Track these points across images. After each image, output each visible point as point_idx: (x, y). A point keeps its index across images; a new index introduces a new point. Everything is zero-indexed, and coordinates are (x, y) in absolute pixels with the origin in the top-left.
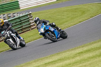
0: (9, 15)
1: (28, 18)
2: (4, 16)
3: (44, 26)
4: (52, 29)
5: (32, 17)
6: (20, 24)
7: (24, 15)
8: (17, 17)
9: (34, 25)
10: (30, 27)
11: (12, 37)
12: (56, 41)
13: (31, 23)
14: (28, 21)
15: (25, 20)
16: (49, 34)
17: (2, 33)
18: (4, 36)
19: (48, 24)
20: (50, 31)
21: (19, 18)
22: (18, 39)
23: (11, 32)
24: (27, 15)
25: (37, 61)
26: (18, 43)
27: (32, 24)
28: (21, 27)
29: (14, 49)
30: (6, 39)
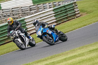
0: (54, 4)
1: (73, 7)
2: (50, 4)
3: (42, 28)
4: (50, 32)
5: (76, 6)
6: (66, 12)
7: (69, 3)
8: (63, 5)
9: (79, 13)
10: (75, 15)
11: (20, 37)
12: (54, 44)
13: (76, 11)
14: (73, 9)
15: (70, 8)
16: (46, 37)
17: (11, 32)
18: (12, 35)
19: (46, 26)
20: (48, 34)
21: (64, 6)
22: (27, 39)
23: (20, 32)
24: (72, 4)
25: (82, 48)
26: (27, 43)
27: (77, 13)
28: (66, 15)
29: (22, 49)
30: (15, 38)
